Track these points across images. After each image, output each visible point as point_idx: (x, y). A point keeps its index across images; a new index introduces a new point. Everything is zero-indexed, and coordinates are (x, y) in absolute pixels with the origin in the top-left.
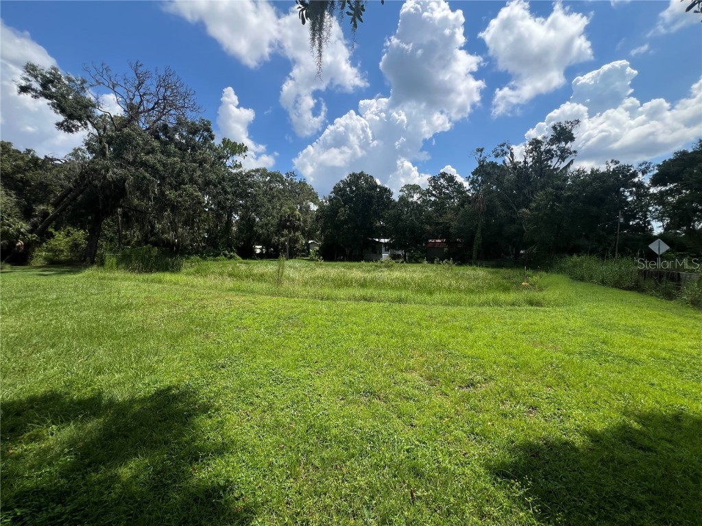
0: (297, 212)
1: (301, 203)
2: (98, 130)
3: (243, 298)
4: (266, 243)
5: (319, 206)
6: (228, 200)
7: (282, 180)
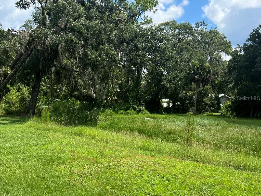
0: (207, 64)
1: (211, 54)
2: (41, 4)
3: (153, 159)
4: (173, 97)
5: (233, 56)
6: (139, 56)
7: (191, 32)
